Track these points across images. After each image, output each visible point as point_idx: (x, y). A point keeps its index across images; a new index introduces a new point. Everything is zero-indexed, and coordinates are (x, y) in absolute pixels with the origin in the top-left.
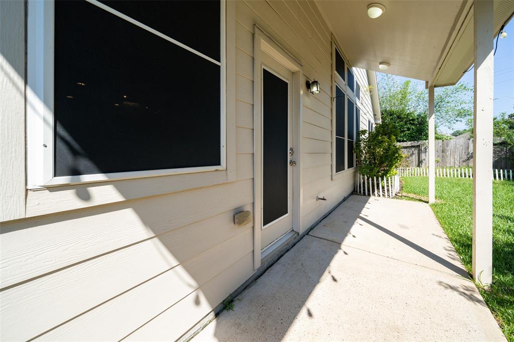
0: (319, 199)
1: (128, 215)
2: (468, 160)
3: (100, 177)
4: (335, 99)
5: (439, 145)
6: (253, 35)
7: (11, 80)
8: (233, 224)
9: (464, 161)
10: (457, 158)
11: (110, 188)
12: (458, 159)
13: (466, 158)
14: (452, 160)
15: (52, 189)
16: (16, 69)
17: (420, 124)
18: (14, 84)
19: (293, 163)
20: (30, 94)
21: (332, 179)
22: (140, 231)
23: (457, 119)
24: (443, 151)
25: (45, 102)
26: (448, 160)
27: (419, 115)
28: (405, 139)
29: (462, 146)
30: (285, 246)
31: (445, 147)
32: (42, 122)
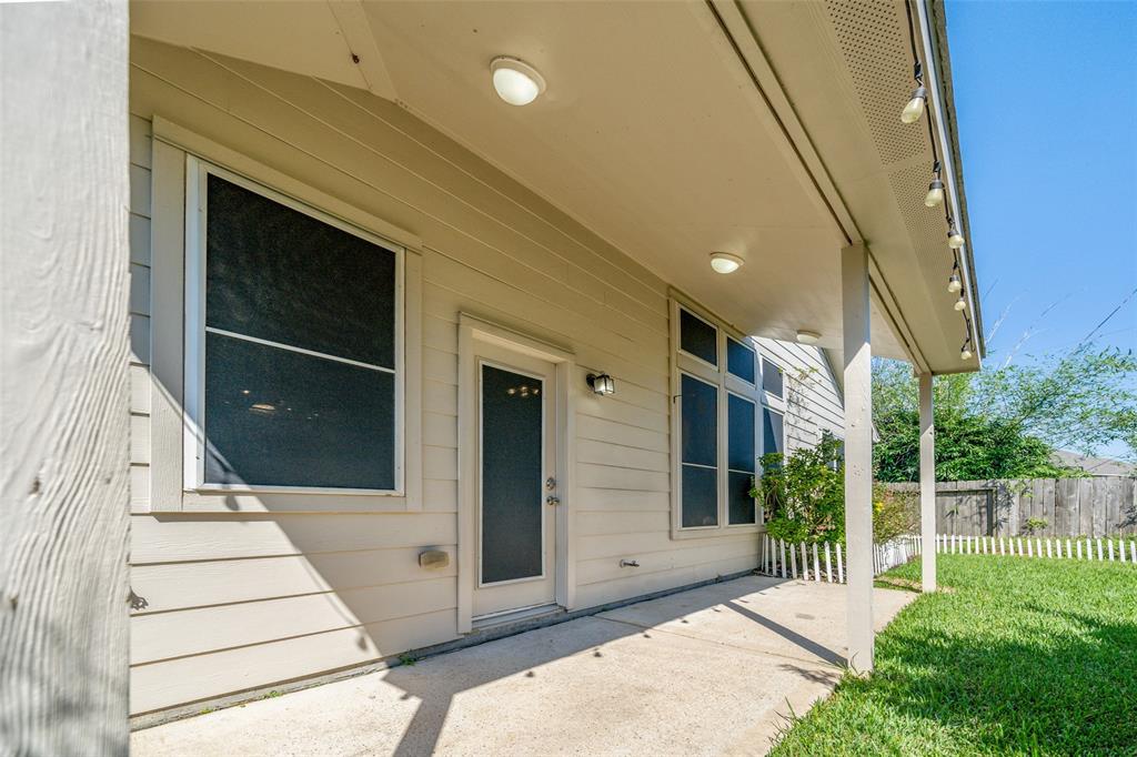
0: (625, 564)
1: (271, 527)
2: (1130, 523)
3: (244, 488)
4: (679, 400)
5: (1047, 489)
6: (458, 325)
7: (174, 408)
8: (418, 565)
9: (1119, 526)
10: (1099, 516)
11: (253, 499)
12: (1103, 522)
13: (1124, 518)
14: (1085, 523)
15: (202, 492)
16: (177, 400)
17: (999, 443)
18: (176, 411)
19: (553, 500)
20: (186, 418)
21: (671, 538)
22: (283, 544)
23: (1113, 433)
24: (1058, 503)
25: (198, 424)
26: (1073, 523)
27: (997, 424)
28: (951, 476)
29: (1111, 492)
30: (532, 620)
31: (1065, 494)
32: (195, 439)
